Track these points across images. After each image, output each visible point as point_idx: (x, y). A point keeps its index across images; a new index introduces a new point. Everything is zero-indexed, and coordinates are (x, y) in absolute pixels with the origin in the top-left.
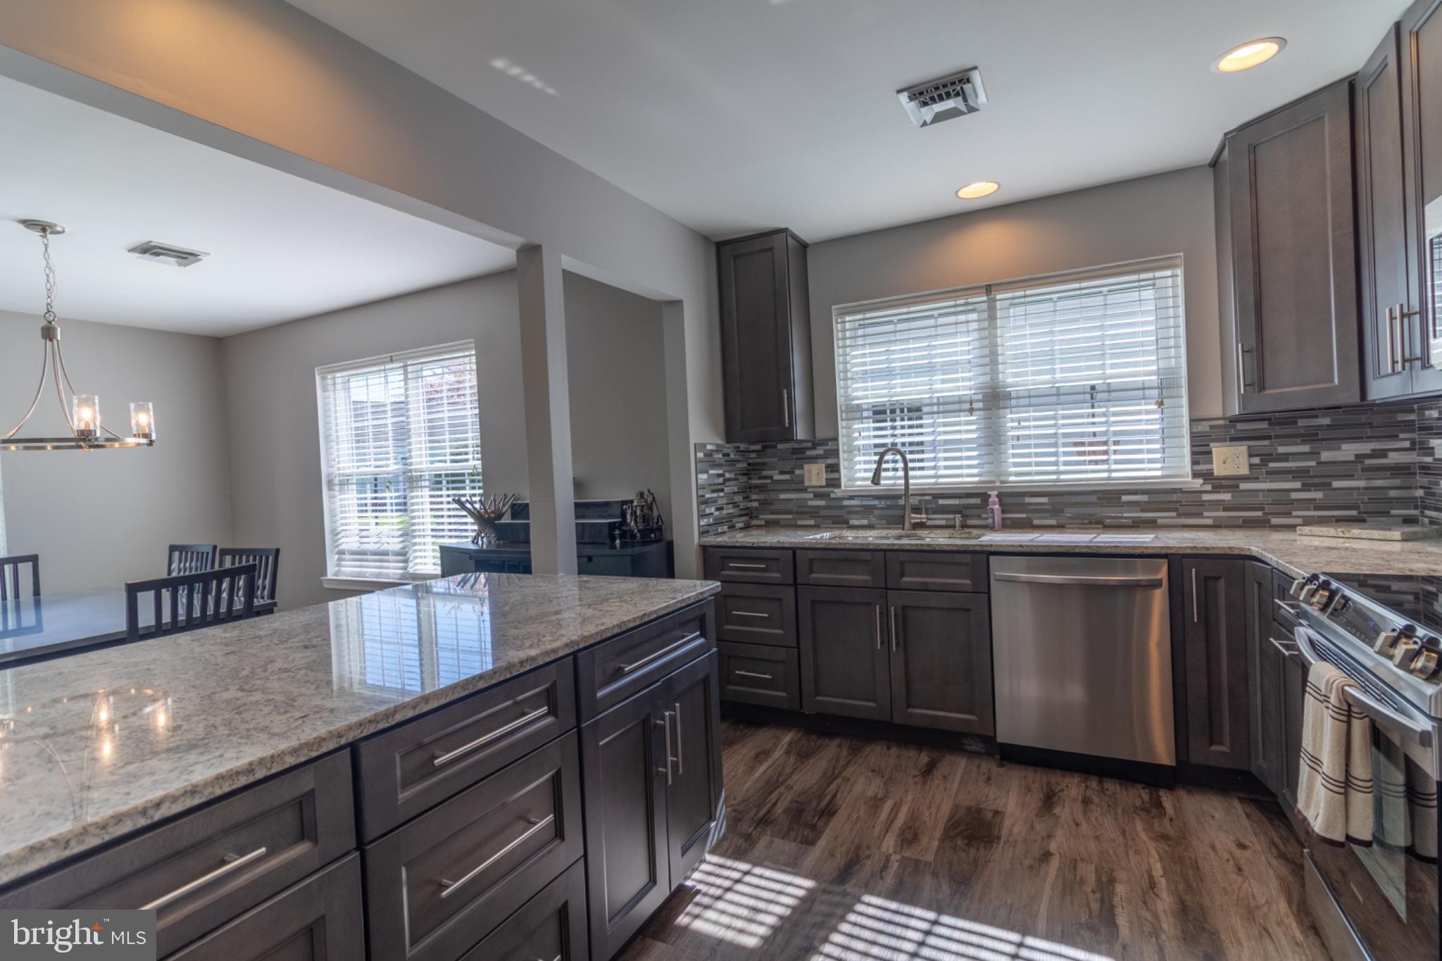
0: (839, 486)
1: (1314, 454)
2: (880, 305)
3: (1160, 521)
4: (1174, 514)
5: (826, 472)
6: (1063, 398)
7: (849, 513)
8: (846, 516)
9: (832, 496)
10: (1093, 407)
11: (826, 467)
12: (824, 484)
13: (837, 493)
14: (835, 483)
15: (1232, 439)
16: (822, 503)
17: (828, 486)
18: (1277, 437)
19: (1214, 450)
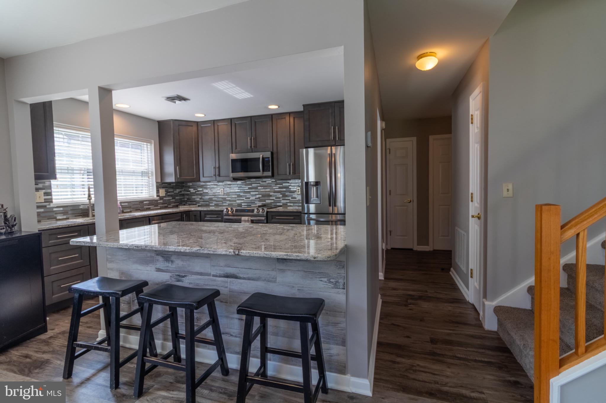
0: (52, 202)
1: (173, 192)
2: (70, 128)
3: (151, 208)
4: (153, 206)
5: (44, 196)
6: (124, 173)
7: (56, 214)
8: (55, 215)
9: (48, 207)
10: (142, 177)
11: (44, 194)
12: (43, 201)
13: (52, 205)
14: (50, 201)
15: (163, 188)
16: (42, 210)
17: (45, 202)
18: (169, 187)
19: (160, 190)
